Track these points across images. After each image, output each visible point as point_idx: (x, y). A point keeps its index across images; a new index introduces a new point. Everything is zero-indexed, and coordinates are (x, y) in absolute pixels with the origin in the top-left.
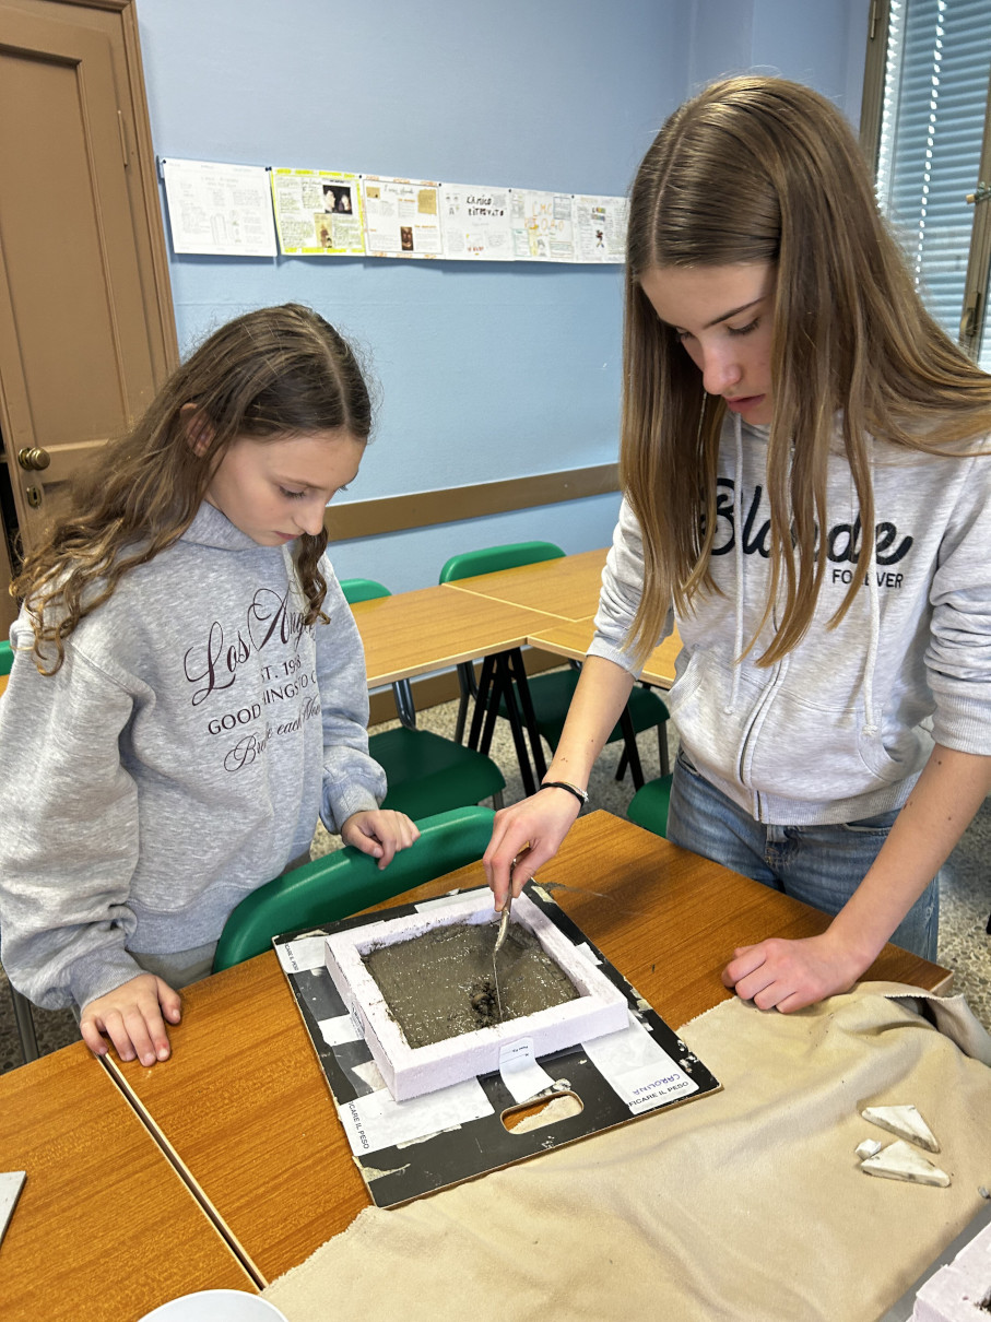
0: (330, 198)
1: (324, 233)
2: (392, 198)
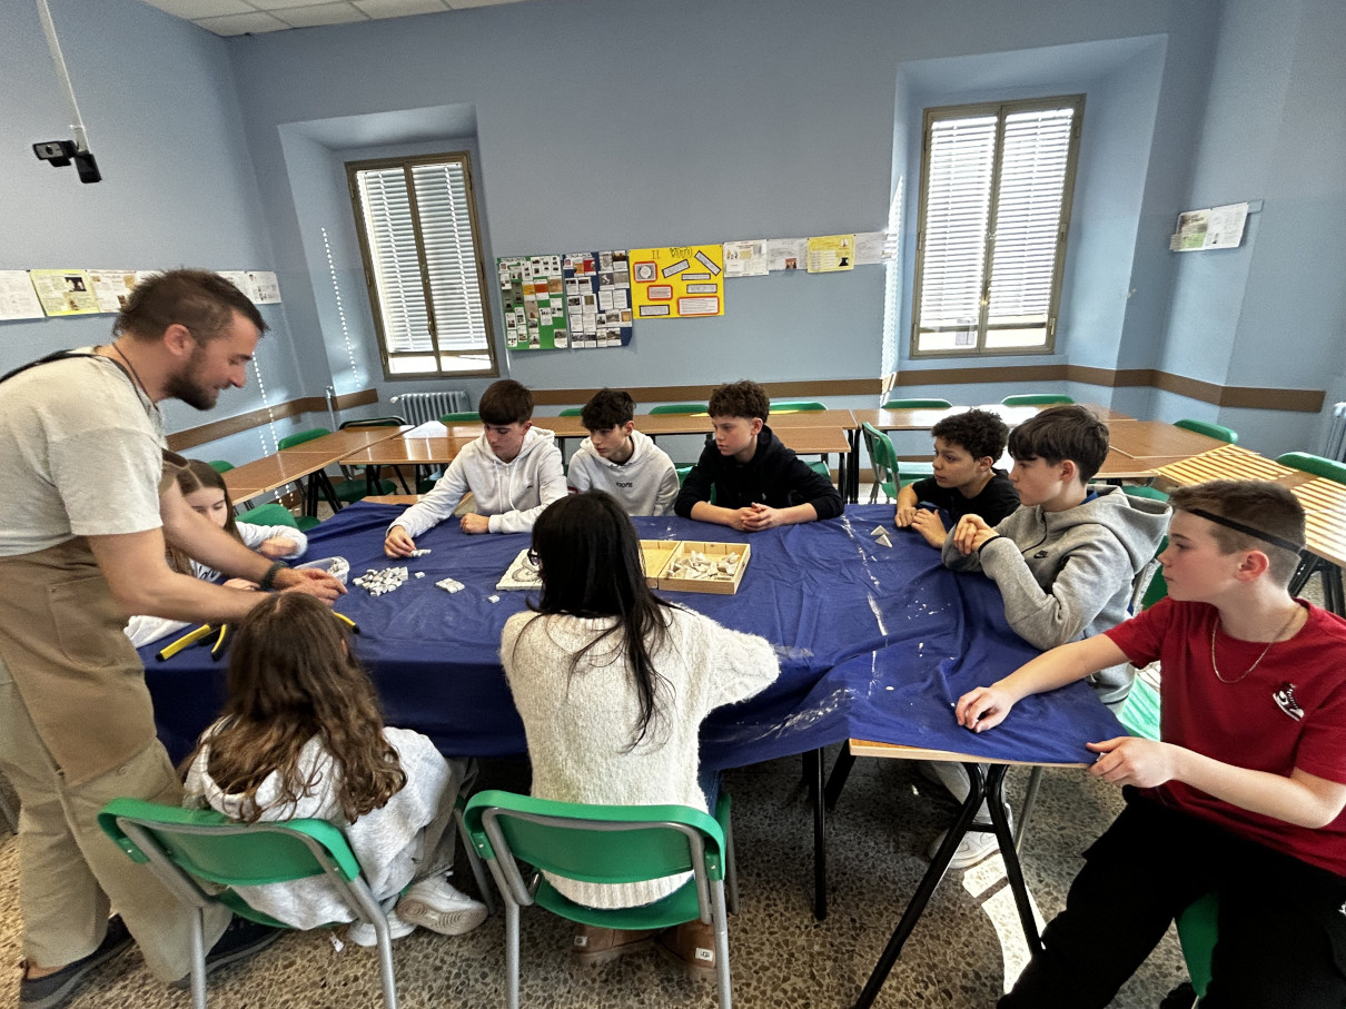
0: (71, 285)
1: (72, 303)
2: (109, 281)
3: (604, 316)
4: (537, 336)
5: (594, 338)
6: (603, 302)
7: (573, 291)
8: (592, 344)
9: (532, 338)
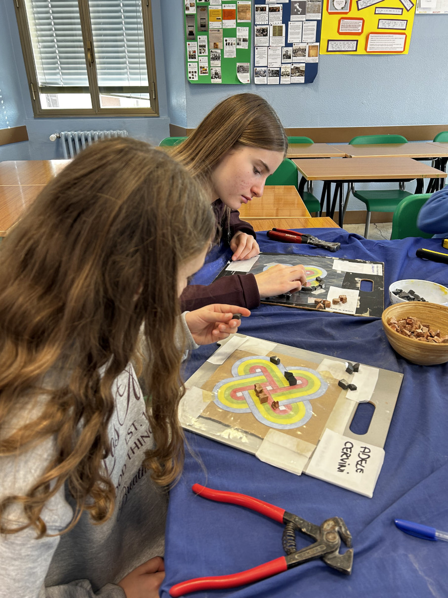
3: (290, 50)
4: (219, 70)
5: (277, 73)
6: (292, 34)
7: (262, 19)
8: (275, 80)
9: (213, 72)
